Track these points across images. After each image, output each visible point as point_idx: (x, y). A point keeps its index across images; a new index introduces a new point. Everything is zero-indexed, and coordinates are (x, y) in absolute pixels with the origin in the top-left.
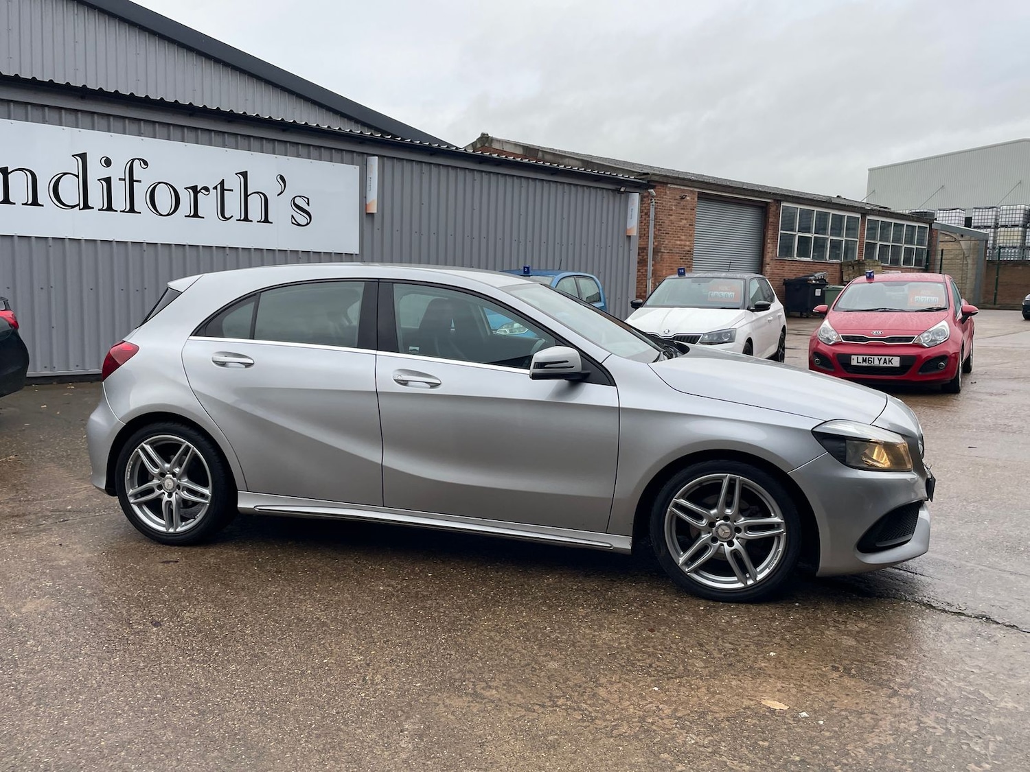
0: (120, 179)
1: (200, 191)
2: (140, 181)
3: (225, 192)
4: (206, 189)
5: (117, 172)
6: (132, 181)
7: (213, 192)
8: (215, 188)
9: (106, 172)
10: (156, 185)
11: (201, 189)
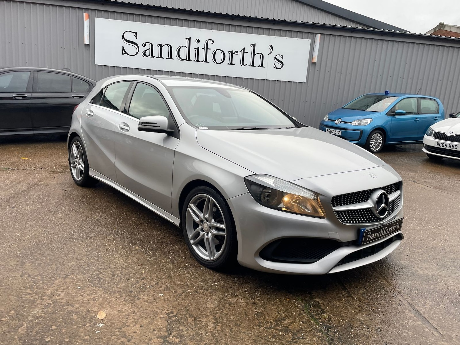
0: (202, 48)
1: (234, 53)
2: (210, 49)
3: (245, 53)
4: (237, 52)
5: (202, 45)
6: (207, 49)
7: (239, 53)
8: (241, 52)
9: (197, 45)
10: (216, 51)
11: (235, 52)
